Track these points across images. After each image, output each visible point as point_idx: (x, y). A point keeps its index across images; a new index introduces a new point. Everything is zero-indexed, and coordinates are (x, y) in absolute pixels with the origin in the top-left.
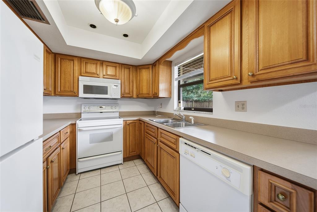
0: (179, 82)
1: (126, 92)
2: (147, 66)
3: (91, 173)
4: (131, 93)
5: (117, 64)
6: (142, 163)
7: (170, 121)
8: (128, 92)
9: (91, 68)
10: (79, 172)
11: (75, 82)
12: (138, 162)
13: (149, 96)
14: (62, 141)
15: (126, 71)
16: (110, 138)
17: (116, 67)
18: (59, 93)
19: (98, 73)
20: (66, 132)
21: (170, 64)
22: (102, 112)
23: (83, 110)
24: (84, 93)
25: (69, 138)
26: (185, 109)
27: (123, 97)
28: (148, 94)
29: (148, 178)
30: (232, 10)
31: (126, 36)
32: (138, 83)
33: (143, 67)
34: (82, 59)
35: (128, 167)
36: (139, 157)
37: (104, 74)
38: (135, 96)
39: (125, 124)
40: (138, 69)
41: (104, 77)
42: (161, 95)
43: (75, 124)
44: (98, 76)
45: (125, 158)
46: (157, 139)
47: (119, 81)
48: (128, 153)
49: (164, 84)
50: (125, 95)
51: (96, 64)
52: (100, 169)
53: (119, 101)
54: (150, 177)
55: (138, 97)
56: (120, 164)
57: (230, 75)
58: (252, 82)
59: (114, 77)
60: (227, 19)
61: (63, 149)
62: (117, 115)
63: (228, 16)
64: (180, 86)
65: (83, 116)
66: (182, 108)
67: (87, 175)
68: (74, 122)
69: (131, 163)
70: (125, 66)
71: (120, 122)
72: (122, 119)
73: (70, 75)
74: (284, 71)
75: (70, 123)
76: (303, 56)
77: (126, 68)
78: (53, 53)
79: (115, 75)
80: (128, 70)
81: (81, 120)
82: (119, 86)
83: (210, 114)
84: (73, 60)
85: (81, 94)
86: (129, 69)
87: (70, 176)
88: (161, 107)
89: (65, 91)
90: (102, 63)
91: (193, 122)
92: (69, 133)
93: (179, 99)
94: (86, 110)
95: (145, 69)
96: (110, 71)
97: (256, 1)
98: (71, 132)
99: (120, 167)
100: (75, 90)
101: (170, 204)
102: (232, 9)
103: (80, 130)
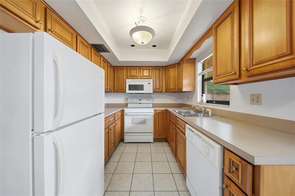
0: (203, 76)
1: (157, 88)
2: (174, 66)
3: (133, 144)
4: (161, 89)
5: (150, 67)
6: (168, 145)
7: (192, 112)
8: (159, 88)
9: (134, 72)
10: (126, 142)
11: (124, 83)
12: (165, 144)
13: (176, 90)
14: (116, 119)
15: (157, 71)
16: (144, 122)
17: (149, 70)
18: (116, 91)
19: (138, 75)
20: (118, 114)
21: (193, 61)
22: (140, 103)
23: (129, 101)
24: (129, 90)
25: (120, 119)
26: (208, 102)
27: (155, 92)
28: (175, 89)
29: (170, 156)
30: (232, 12)
31: (154, 46)
32: (167, 80)
33: (170, 66)
34: (128, 68)
35: (157, 145)
36: (166, 140)
37: (141, 76)
38: (164, 91)
39: (155, 113)
40: (167, 69)
41: (141, 78)
42: (184, 90)
43: (124, 110)
44: (138, 78)
45: (155, 139)
46: (175, 125)
47: (152, 80)
48: (158, 135)
49: (188, 80)
50: (156, 91)
51: (136, 69)
52: (138, 143)
53: (152, 95)
54: (172, 157)
55: (166, 92)
56: (152, 143)
57: (231, 71)
58: (248, 77)
59: (148, 77)
60: (228, 20)
61: (116, 124)
62: (151, 105)
63: (229, 18)
64: (204, 80)
65: (129, 105)
66: (205, 101)
67: (130, 145)
68: (123, 109)
69: (159, 144)
70: (156, 68)
71: (151, 111)
72: (153, 109)
73: (122, 79)
74: (272, 66)
75: (121, 109)
76: (287, 51)
77: (157, 69)
78: (113, 66)
79: (149, 76)
80: (158, 70)
81: (128, 108)
82: (152, 83)
83: (227, 107)
84: (123, 69)
85: (128, 91)
86: (160, 69)
87: (121, 143)
88: (188, 100)
89: (119, 89)
90: (140, 68)
91: (210, 114)
92: (120, 116)
93: (203, 92)
94: (131, 102)
95: (171, 68)
96: (146, 73)
97: (250, 1)
98: (121, 115)
99: (151, 144)
100: (124, 89)
101: (182, 178)
102: (232, 10)
103: (126, 115)
